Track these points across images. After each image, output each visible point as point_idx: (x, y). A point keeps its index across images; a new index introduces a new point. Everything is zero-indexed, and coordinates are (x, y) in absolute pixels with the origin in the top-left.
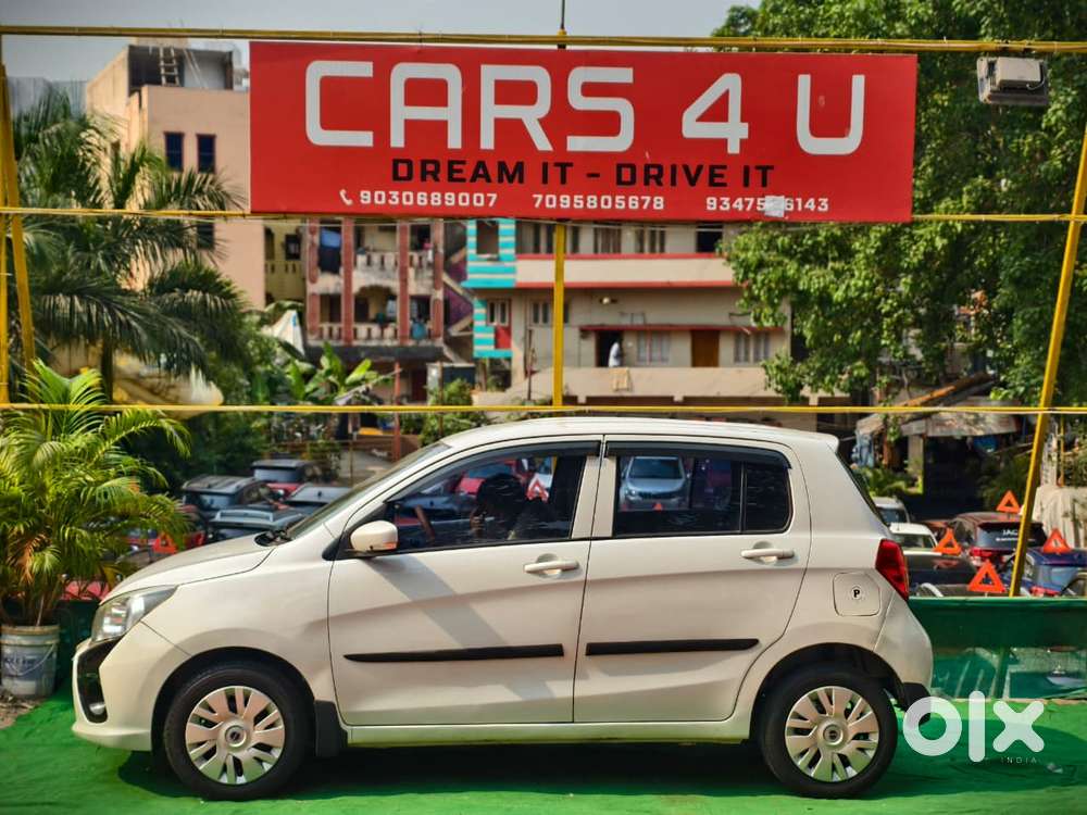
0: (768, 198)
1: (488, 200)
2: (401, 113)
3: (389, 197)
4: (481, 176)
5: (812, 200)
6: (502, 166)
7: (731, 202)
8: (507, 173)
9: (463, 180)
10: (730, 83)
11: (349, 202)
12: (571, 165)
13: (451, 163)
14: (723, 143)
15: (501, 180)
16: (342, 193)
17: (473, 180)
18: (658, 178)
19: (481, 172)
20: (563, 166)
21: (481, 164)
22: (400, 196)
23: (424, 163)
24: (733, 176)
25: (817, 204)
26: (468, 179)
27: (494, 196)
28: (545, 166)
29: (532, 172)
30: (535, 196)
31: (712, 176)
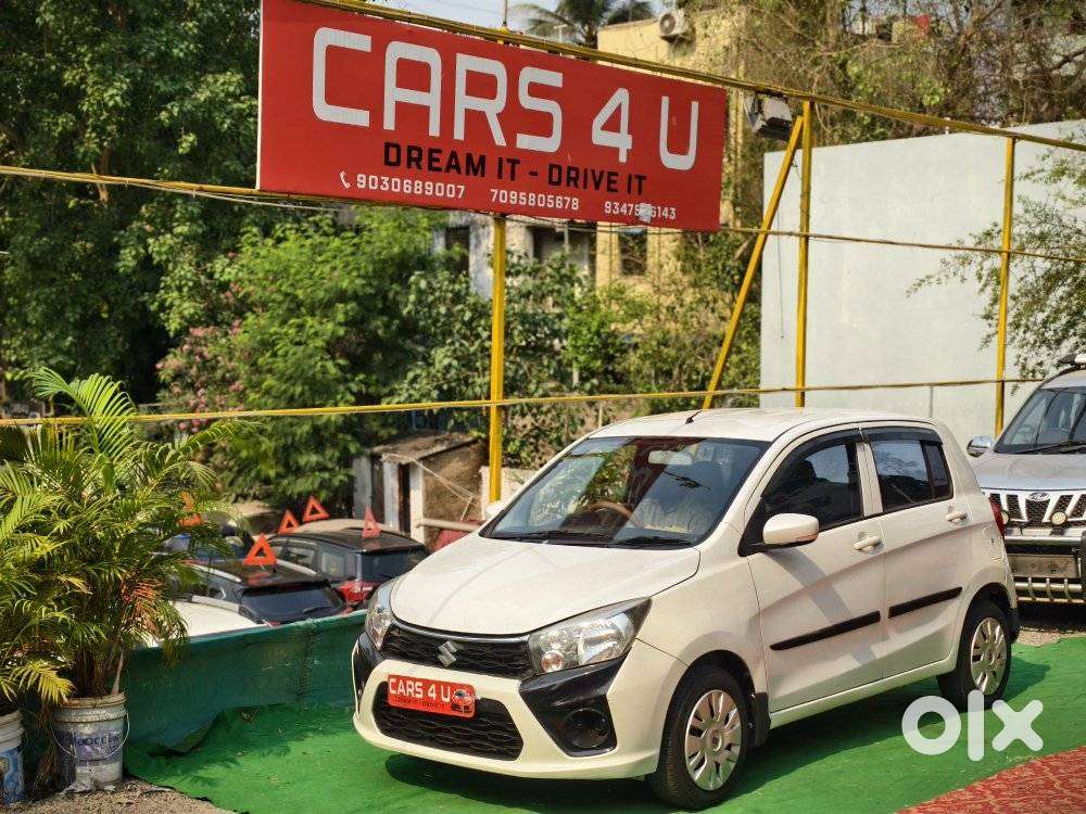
0: (642, 205)
1: (458, 191)
2: (394, 94)
3: (380, 182)
4: (454, 167)
5: (666, 209)
6: (469, 157)
7: (620, 207)
8: (473, 166)
9: (439, 170)
10: (621, 97)
11: (347, 185)
12: (518, 162)
13: (431, 151)
14: (616, 151)
15: (468, 173)
16: (342, 175)
17: (447, 171)
18: (575, 180)
19: (453, 163)
20: (514, 162)
21: (454, 155)
22: (390, 182)
23: (410, 149)
24: (621, 182)
25: (670, 212)
26: (444, 168)
27: (463, 187)
28: (501, 160)
29: (491, 165)
30: (493, 190)
31: (610, 182)
